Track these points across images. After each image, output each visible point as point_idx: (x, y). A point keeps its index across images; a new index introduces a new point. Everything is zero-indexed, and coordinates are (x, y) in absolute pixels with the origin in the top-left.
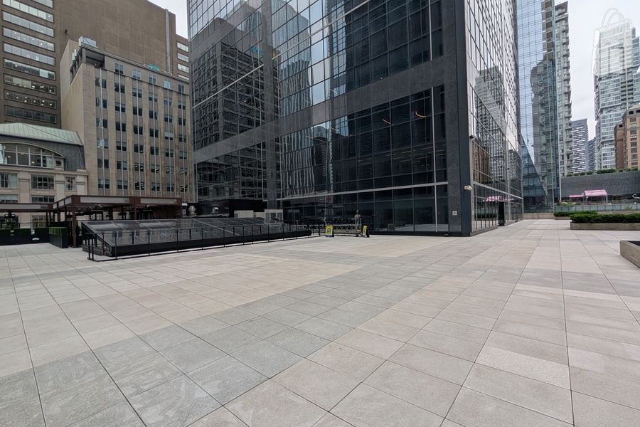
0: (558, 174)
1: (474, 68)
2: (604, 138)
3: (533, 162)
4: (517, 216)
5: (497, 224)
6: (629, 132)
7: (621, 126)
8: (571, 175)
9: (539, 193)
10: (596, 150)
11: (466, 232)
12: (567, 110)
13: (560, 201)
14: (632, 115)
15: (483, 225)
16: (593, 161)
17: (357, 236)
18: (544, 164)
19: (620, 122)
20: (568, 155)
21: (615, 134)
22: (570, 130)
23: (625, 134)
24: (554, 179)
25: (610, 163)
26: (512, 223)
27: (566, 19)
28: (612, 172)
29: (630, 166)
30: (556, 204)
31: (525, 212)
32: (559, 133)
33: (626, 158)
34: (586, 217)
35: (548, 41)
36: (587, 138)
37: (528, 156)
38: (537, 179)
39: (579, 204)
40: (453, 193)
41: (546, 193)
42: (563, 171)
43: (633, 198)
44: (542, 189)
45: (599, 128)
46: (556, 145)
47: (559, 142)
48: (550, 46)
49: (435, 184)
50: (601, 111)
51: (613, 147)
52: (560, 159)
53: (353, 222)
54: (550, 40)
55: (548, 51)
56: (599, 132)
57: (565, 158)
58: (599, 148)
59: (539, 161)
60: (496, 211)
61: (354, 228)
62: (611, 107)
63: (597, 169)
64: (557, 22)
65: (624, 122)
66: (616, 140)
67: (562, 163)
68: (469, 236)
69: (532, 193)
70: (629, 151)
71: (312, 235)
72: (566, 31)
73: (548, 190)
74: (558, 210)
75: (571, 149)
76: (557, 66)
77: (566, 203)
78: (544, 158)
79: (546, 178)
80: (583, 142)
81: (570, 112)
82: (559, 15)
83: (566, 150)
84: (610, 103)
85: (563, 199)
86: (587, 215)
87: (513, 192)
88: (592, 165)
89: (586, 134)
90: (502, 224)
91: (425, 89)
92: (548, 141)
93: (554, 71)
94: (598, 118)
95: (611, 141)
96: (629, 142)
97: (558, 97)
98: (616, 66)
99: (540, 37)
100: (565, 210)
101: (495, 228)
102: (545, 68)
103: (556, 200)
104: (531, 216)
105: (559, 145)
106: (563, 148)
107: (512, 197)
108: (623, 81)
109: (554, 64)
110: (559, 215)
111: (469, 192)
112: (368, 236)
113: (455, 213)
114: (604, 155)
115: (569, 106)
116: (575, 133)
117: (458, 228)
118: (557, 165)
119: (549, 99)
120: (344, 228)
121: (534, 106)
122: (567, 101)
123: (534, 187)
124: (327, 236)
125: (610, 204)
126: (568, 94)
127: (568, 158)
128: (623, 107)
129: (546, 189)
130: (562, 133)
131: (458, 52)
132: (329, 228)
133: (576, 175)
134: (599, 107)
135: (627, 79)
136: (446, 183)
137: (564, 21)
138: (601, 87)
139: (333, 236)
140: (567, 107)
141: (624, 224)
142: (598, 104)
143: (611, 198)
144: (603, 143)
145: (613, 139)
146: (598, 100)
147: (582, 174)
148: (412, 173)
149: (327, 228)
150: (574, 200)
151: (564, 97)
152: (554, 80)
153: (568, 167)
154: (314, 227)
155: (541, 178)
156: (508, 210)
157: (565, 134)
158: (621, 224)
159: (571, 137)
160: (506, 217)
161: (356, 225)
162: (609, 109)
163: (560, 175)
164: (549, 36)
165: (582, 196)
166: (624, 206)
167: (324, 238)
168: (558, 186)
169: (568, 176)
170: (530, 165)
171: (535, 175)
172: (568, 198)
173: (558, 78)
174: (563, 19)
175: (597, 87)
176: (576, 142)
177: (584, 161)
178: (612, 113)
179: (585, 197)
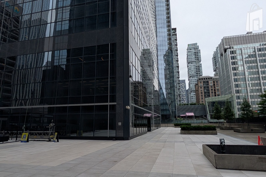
0: (175, 104)
1: (136, 44)
2: (191, 89)
3: (165, 97)
4: (158, 126)
5: (147, 131)
6: (200, 87)
7: (197, 84)
8: (180, 105)
9: (168, 113)
10: (189, 94)
11: (126, 137)
12: (178, 74)
13: (177, 118)
14: (200, 80)
15: (138, 131)
16: (188, 99)
17: (50, 141)
18: (169, 98)
19: (196, 83)
20: (179, 95)
21: (195, 87)
22: (179, 83)
23: (198, 88)
24: (174, 106)
25: (194, 100)
26: (155, 129)
27: (176, 35)
28: (195, 105)
29: (201, 103)
30: (175, 119)
31: (162, 123)
32: (175, 84)
33: (200, 99)
34: (187, 127)
35: (169, 41)
36: (186, 88)
37: (163, 94)
38: (167, 106)
39: (184, 120)
40: (119, 110)
41: (171, 113)
42: (177, 103)
43: (203, 117)
44: (169, 111)
45: (190, 84)
46: (174, 90)
47: (175, 89)
48: (170, 44)
49: (109, 104)
50: (190, 77)
51: (195, 93)
52: (176, 97)
53: (48, 129)
54: (170, 41)
55: (170, 46)
56: (190, 86)
57: (178, 96)
58: (190, 93)
59: (168, 97)
60: (145, 122)
61: (47, 134)
62: (193, 76)
63: (190, 103)
64: (173, 35)
65: (198, 83)
66: (196, 91)
67: (177, 98)
68: (128, 140)
69: (165, 113)
70: (200, 96)
71: (9, 141)
72: (176, 40)
73: (172, 112)
74: (176, 123)
75: (180, 92)
76: (173, 54)
77: (179, 119)
78: (170, 95)
79: (170, 105)
80: (185, 90)
81: (179, 75)
82: (174, 32)
83: (178, 93)
84: (193, 74)
85: (178, 116)
86: (187, 126)
87: (155, 112)
88: (188, 101)
89: (185, 86)
90: (149, 130)
91: (105, 43)
92: (171, 87)
93: (172, 55)
94: (189, 80)
95: (194, 91)
96: (200, 92)
97: (174, 68)
98: (194, 59)
99: (166, 39)
100: (179, 123)
101: (145, 133)
102: (169, 53)
103: (175, 117)
104: (164, 126)
105: (175, 90)
106: (177, 92)
107: (155, 115)
108: (196, 66)
109: (172, 52)
110: (176, 125)
111: (128, 110)
112: (58, 141)
113: (120, 124)
114: (192, 97)
115: (179, 72)
116: (181, 85)
117: (121, 134)
118: (175, 99)
119: (171, 68)
120: (40, 134)
121: (165, 70)
122: (178, 70)
123: (166, 110)
124: (22, 142)
125: (195, 120)
126: (178, 67)
127: (179, 97)
128: (197, 76)
129: (171, 111)
130: (176, 84)
131: (124, 26)
132: (25, 134)
133: (182, 105)
134: (189, 75)
135: (198, 65)
136: (115, 103)
137: (175, 36)
138: (189, 67)
139: (28, 141)
140: (178, 73)
141: (202, 131)
142: (189, 73)
143: (196, 117)
144: (191, 91)
145: (195, 90)
146: (189, 72)
147: (185, 105)
148: (95, 95)
149: (23, 134)
150: (182, 117)
151: (177, 68)
152: (172, 59)
153: (179, 101)
154: (12, 134)
155: (169, 105)
156: (153, 121)
157: (177, 84)
158: (201, 131)
159: (180, 87)
160: (152, 126)
161: (50, 132)
162: (193, 77)
163: (176, 105)
164: (170, 39)
165: (185, 115)
166: (200, 121)
167: (19, 143)
168: (176, 110)
169: (179, 105)
170: (164, 99)
171: (166, 104)
172: (180, 116)
173: (174, 59)
174: (175, 35)
175: (188, 66)
176: (182, 90)
177: (185, 99)
178: (194, 78)
179: (186, 116)
